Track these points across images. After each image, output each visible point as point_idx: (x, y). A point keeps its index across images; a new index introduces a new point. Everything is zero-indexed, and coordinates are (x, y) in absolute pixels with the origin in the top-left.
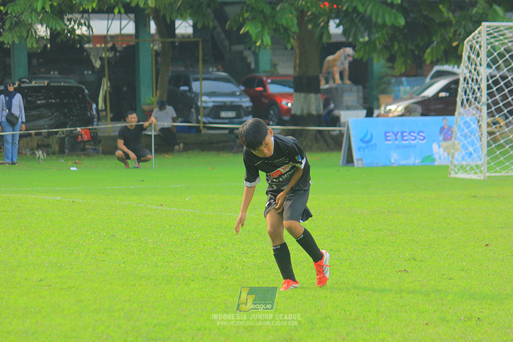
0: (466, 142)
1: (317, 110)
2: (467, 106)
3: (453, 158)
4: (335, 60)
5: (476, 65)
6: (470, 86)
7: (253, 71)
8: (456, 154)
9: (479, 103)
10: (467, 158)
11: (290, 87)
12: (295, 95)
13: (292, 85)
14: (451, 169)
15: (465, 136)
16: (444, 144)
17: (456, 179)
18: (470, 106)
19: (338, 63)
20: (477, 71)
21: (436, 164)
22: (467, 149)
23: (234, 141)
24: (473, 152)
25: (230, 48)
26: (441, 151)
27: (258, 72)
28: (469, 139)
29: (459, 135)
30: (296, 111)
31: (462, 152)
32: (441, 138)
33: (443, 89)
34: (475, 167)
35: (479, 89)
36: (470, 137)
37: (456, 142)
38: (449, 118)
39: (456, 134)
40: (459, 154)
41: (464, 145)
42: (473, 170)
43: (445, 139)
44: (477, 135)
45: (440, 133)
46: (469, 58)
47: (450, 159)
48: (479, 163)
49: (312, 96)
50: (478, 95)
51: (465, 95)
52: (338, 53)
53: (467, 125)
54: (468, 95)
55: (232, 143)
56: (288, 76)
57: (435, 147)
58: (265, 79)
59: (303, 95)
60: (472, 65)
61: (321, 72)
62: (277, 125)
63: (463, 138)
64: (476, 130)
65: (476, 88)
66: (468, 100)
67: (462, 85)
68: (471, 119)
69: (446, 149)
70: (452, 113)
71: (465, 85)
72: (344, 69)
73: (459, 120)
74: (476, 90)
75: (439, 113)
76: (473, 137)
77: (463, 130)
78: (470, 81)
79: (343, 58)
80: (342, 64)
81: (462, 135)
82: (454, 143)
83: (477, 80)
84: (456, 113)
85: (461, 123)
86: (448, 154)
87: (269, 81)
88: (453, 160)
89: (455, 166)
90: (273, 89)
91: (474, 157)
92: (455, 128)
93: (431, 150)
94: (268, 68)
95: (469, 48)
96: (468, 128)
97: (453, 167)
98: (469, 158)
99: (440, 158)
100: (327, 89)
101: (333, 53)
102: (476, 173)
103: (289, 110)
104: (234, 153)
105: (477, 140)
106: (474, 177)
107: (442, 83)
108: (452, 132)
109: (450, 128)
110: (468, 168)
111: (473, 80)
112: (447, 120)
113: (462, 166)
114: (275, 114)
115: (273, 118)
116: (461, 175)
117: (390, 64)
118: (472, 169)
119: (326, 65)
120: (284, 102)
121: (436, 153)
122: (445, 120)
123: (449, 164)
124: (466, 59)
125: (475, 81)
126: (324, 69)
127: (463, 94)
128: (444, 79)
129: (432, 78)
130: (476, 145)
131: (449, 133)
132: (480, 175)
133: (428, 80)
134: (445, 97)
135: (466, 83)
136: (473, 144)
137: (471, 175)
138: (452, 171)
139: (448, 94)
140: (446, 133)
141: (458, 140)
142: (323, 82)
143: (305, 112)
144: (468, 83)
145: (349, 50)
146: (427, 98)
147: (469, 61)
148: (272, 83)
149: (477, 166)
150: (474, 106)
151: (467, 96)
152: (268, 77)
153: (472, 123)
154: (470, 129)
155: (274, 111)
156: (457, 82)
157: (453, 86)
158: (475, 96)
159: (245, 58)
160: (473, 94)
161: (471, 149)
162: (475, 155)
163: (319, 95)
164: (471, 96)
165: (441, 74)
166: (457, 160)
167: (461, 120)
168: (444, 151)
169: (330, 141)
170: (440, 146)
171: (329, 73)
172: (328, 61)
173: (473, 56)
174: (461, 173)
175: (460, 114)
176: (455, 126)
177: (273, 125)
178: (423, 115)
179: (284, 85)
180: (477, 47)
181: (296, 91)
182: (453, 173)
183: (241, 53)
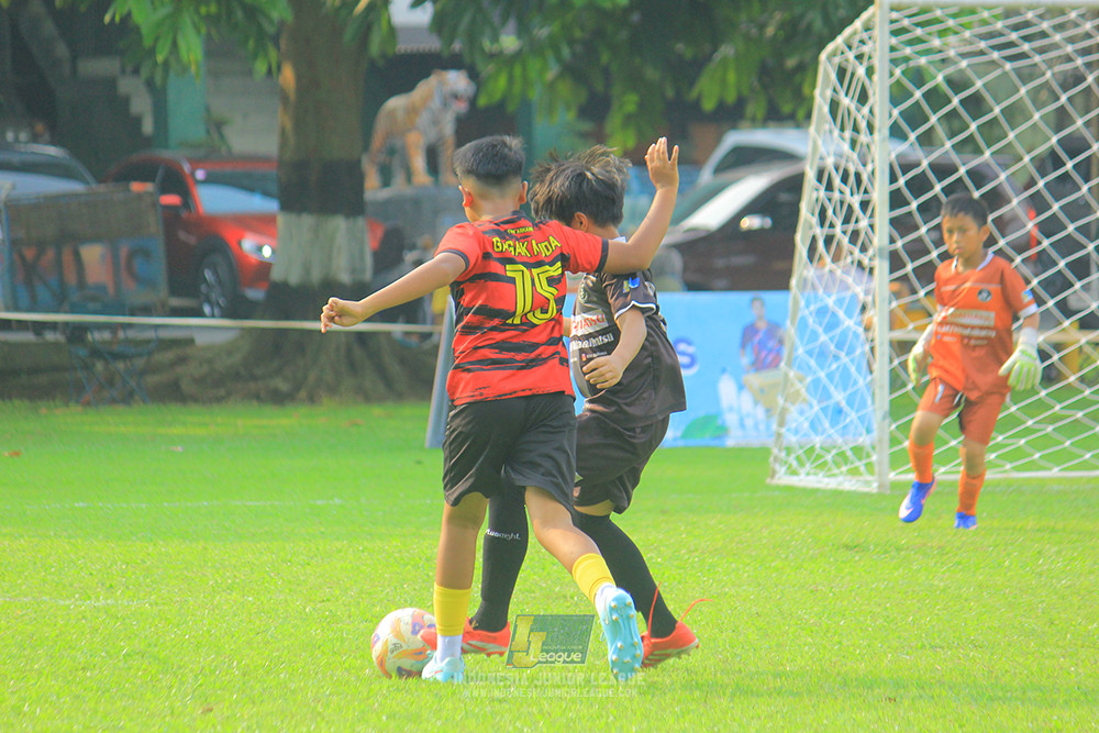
0: (822, 374)
1: (353, 271)
2: (828, 259)
3: (782, 424)
4: (412, 111)
5: (856, 129)
6: (836, 195)
7: (148, 142)
8: (793, 411)
9: (864, 249)
10: (827, 425)
11: (266, 194)
12: (282, 220)
13: (274, 188)
14: (776, 459)
15: (822, 355)
16: (756, 379)
17: (790, 489)
18: (836, 259)
19: (423, 119)
20: (858, 147)
21: (730, 442)
22: (826, 395)
23: (87, 367)
24: (843, 404)
25: (74, 70)
26: (746, 401)
27: (166, 147)
28: (834, 366)
29: (801, 351)
30: (289, 273)
31: (811, 406)
32: (746, 360)
33: (754, 207)
34: (849, 453)
35: (865, 205)
36: (836, 358)
37: (792, 374)
38: (771, 298)
39: (793, 348)
40: (802, 413)
41: (817, 381)
42: (846, 461)
43: (759, 365)
44: (858, 351)
45: (743, 345)
46: (834, 106)
47: (774, 427)
48: (864, 440)
49: (339, 225)
50: (864, 224)
51: (822, 225)
52: (424, 88)
53: (826, 320)
54: (832, 226)
55: (81, 374)
56: (264, 160)
57: (727, 387)
58: (186, 168)
59: (307, 220)
60: (842, 129)
61: (366, 147)
62: (223, 316)
63: (812, 362)
64: (856, 335)
65: (855, 201)
66: (829, 240)
67: (811, 194)
68: (840, 302)
69: (761, 395)
70: (781, 282)
71: (822, 193)
72: (441, 138)
73: (802, 303)
74: (856, 206)
75: (740, 281)
76: (845, 359)
77: (814, 336)
78: (837, 181)
79: (436, 103)
80: (436, 122)
81: (810, 353)
82: (786, 375)
83: (858, 176)
84: (794, 282)
85: (807, 312)
86: (768, 411)
87: (200, 174)
88: (783, 430)
89: (789, 450)
90: (214, 200)
91: (848, 420)
92: (790, 330)
93: (716, 399)
94: (197, 132)
95: (833, 76)
96: (829, 328)
97: (783, 455)
98: (834, 423)
99: (742, 425)
100: (387, 203)
101: (407, 86)
102: (854, 472)
103: (265, 267)
104: (88, 404)
105: (859, 370)
106: (849, 485)
107: (751, 185)
108: (781, 342)
109: (774, 329)
110: (829, 457)
111: (845, 180)
112: (763, 304)
113: (812, 449)
114: (219, 282)
115: (213, 296)
116: (807, 479)
117: (587, 126)
118: (841, 458)
119: (381, 124)
120: (248, 244)
121: (731, 409)
122: (757, 304)
123: (770, 442)
124: (826, 109)
125: (852, 179)
126: (377, 141)
127: (815, 220)
128: (756, 173)
129: (719, 169)
130: (855, 383)
131: (771, 344)
132: (869, 478)
133: (706, 176)
134: (761, 231)
135: (823, 188)
136: (845, 380)
137: (841, 478)
138: (777, 467)
139: (768, 222)
140: (761, 345)
141: (800, 367)
142: (372, 181)
143: (316, 276)
144: (829, 187)
145: (457, 80)
146: (703, 234)
147: (834, 119)
148: (211, 180)
149: (858, 451)
150: (849, 259)
151: (826, 230)
152: (196, 164)
153: (841, 314)
154: (838, 331)
155: (216, 273)
156: (794, 185)
157: (784, 197)
158: (851, 227)
159: (126, 101)
160: (846, 221)
161: (839, 397)
162: (853, 415)
163: (361, 222)
164: (838, 230)
165: (746, 158)
166: (796, 432)
167: (807, 306)
168: (756, 403)
169: (395, 368)
170: (741, 387)
171: (392, 152)
172: (392, 113)
173: (846, 102)
174: (808, 474)
175: (804, 282)
176: (788, 323)
177: (213, 316)
178: (692, 286)
179: (250, 189)
180: (861, 71)
181: (286, 206)
182: (781, 470)
183: (111, 83)
